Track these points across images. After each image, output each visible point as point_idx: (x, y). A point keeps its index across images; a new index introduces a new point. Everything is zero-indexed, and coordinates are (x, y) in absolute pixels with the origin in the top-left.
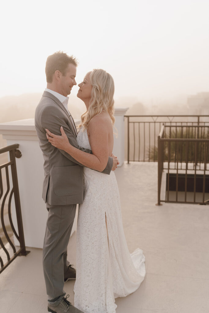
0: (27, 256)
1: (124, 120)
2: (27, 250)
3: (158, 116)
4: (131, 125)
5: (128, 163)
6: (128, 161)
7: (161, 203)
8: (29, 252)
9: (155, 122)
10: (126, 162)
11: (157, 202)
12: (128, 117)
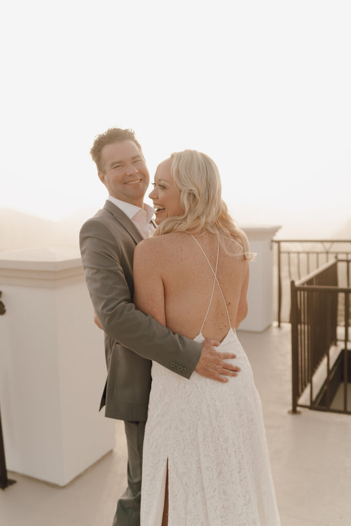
0: (6, 489)
1: (271, 248)
2: (10, 477)
3: (333, 242)
4: (284, 257)
5: (279, 326)
6: (279, 321)
7: (298, 409)
8: (13, 482)
9: (327, 253)
10: (275, 324)
11: (290, 408)
12: (279, 242)
